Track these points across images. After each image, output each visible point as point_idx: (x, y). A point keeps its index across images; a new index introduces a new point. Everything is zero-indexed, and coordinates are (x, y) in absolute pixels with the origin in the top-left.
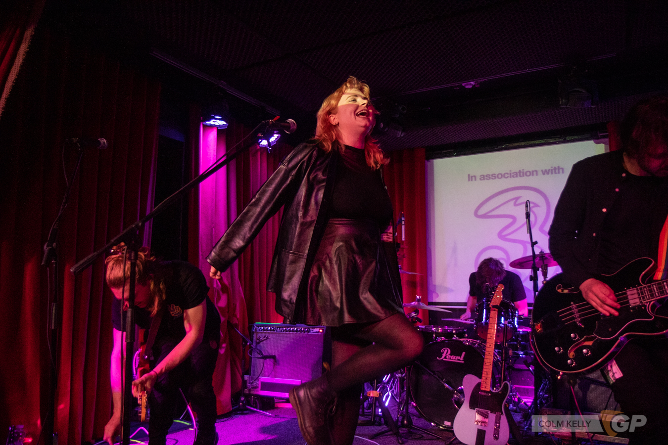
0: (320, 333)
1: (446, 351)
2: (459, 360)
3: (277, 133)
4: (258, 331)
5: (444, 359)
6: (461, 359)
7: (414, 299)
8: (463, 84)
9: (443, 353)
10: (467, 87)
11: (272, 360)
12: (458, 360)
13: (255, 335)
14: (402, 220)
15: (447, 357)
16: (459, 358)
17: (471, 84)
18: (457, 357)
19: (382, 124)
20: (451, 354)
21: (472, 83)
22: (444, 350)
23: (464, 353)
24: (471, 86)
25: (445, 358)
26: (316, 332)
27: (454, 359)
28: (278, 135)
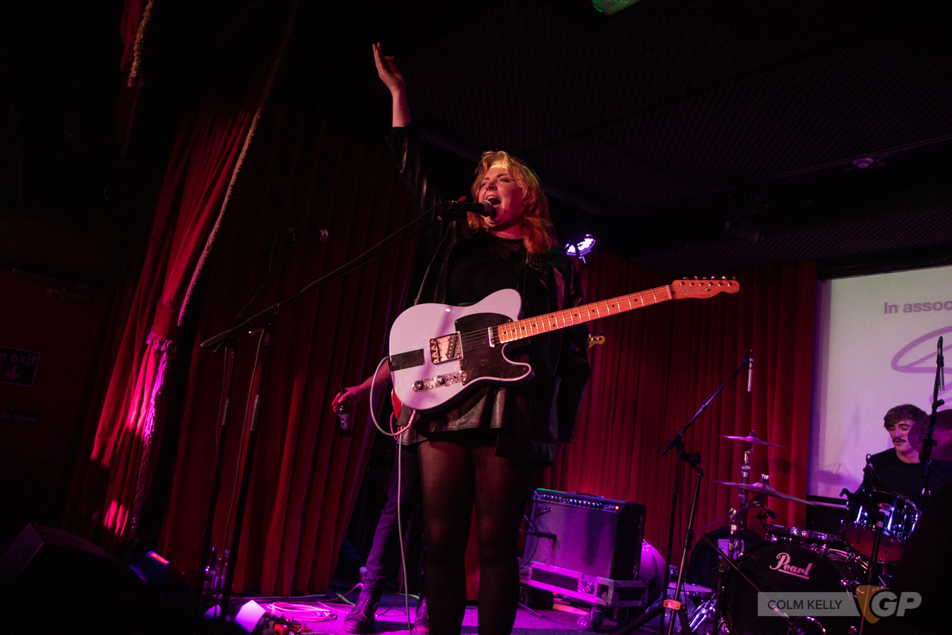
0: (615, 512)
1: (784, 557)
2: (803, 574)
3: (590, 237)
4: (539, 499)
5: (780, 570)
6: (806, 573)
7: (759, 479)
8: (855, 162)
9: (779, 560)
10: (861, 166)
11: (551, 541)
12: (801, 574)
13: (534, 505)
14: (749, 362)
15: (785, 567)
16: (803, 571)
17: (866, 162)
18: (800, 569)
19: (728, 223)
20: (790, 564)
21: (869, 159)
22: (782, 555)
23: (810, 565)
24: (867, 165)
25: (782, 567)
26: (611, 509)
27: (795, 571)
28: (592, 240)
